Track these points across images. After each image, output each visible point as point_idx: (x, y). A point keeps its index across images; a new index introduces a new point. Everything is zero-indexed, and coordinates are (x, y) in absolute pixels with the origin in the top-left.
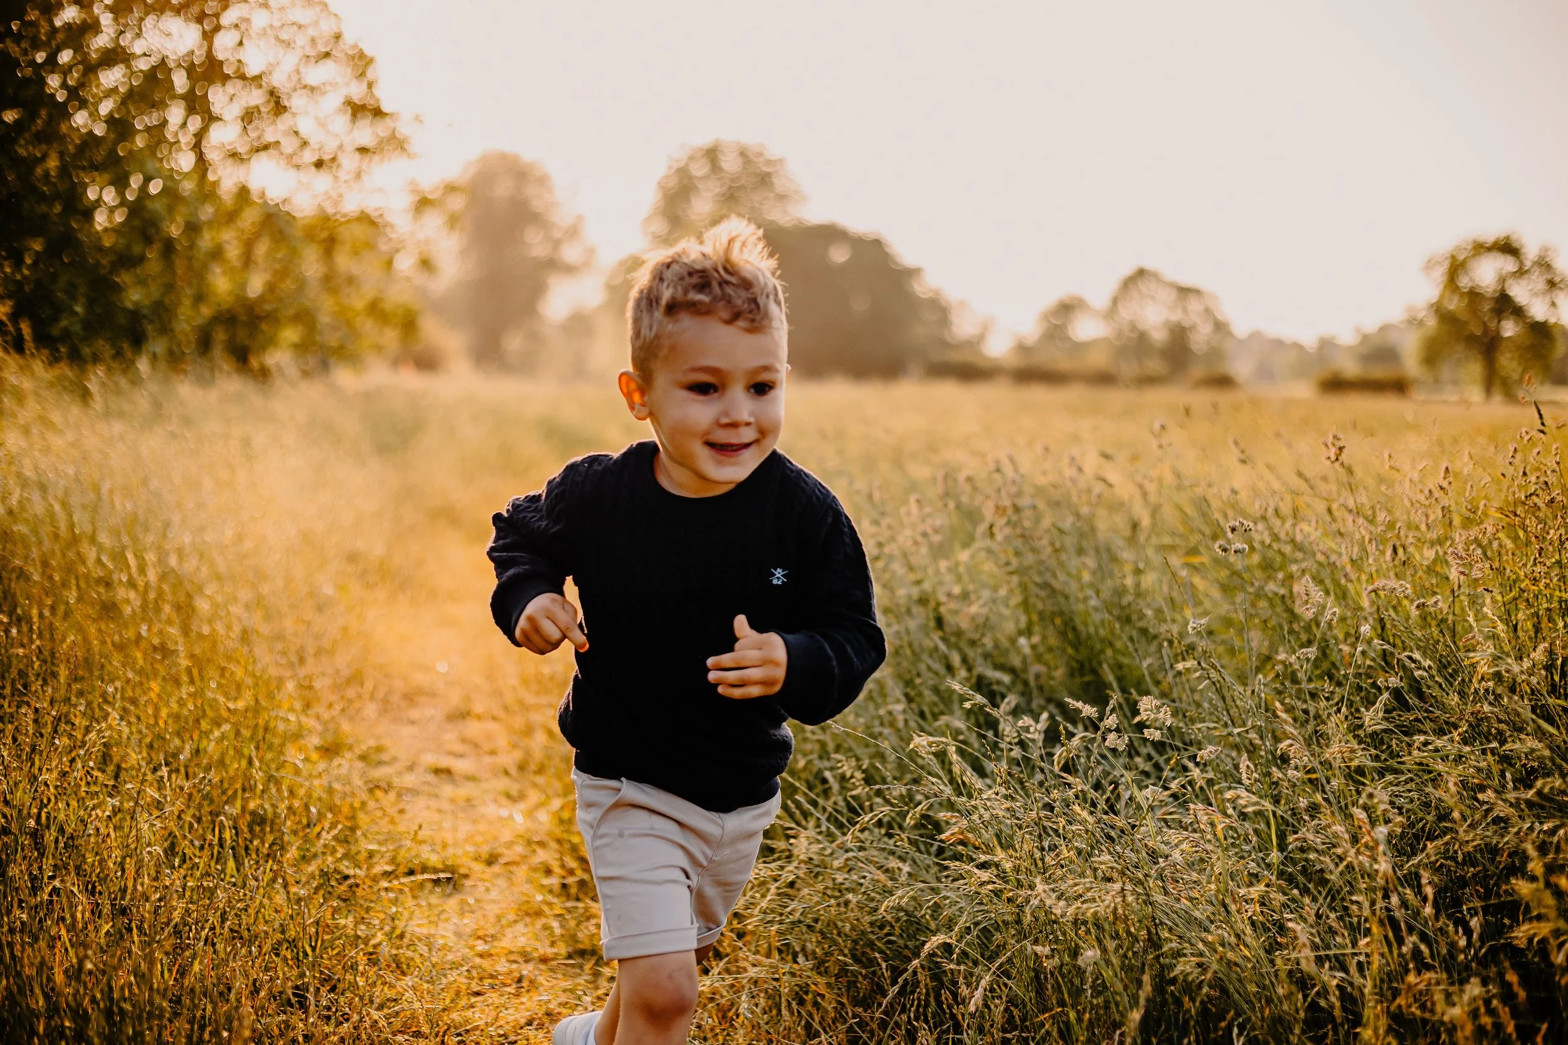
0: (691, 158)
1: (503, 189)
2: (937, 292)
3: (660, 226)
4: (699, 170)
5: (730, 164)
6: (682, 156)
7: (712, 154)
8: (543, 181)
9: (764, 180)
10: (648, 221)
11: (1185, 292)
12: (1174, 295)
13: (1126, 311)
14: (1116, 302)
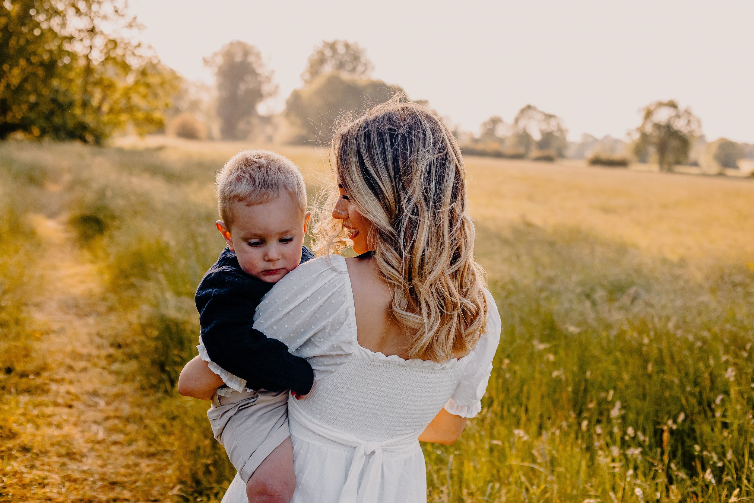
0: (324, 47)
1: (238, 58)
3: (307, 76)
4: (328, 53)
5: (341, 50)
6: (321, 45)
7: (333, 46)
8: (258, 55)
9: (357, 58)
10: (302, 75)
11: (549, 117)
12: (543, 117)
13: (522, 124)
14: (517, 120)
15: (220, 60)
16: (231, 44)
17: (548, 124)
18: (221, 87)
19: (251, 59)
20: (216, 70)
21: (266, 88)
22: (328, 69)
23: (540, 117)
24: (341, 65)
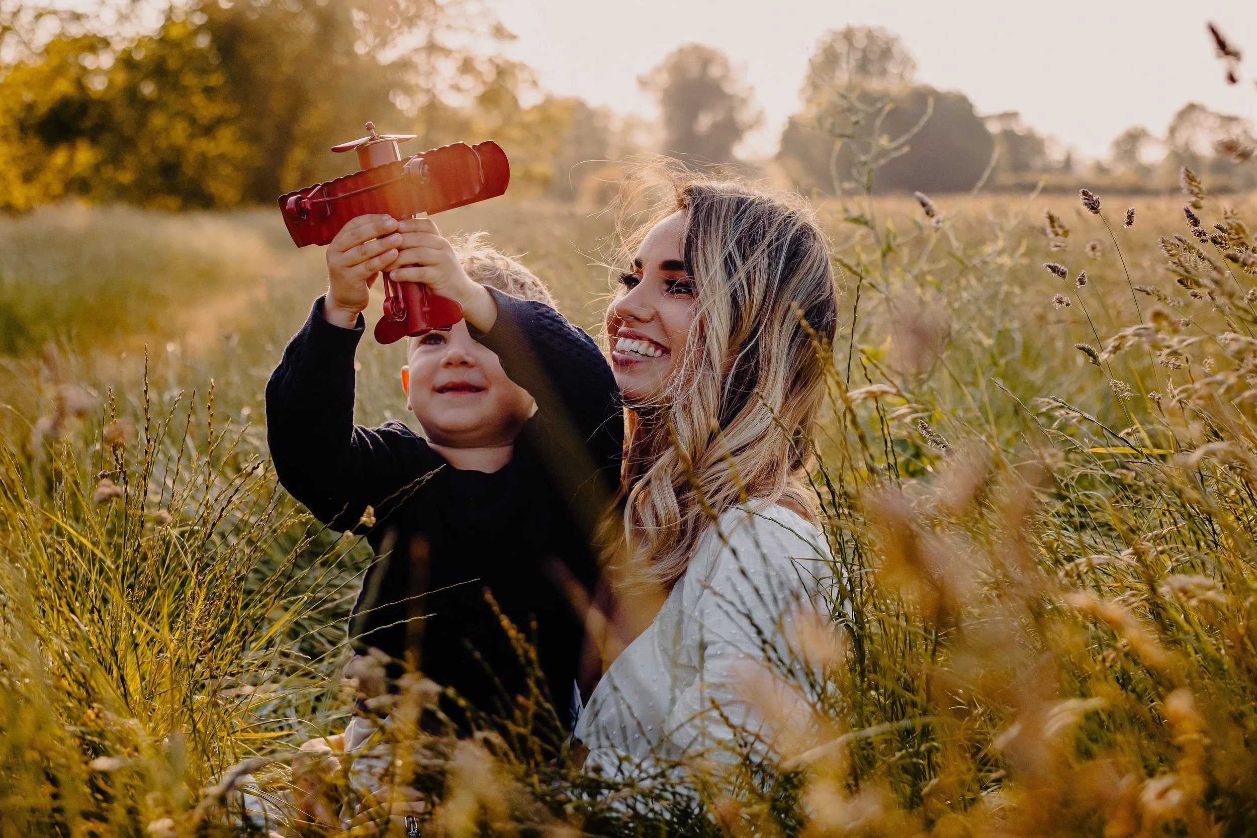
0: (834, 40)
1: (694, 71)
2: (1029, 129)
3: (809, 92)
4: (841, 47)
6: (828, 39)
7: (848, 35)
8: (725, 65)
9: (886, 53)
10: (803, 90)
11: (1230, 120)
12: (1218, 122)
13: (1182, 137)
14: (1172, 131)
15: (664, 79)
16: (681, 51)
17: (1228, 132)
18: (669, 121)
19: (715, 71)
20: (660, 95)
21: (744, 116)
22: (843, 76)
23: (1211, 122)
24: (863, 67)
